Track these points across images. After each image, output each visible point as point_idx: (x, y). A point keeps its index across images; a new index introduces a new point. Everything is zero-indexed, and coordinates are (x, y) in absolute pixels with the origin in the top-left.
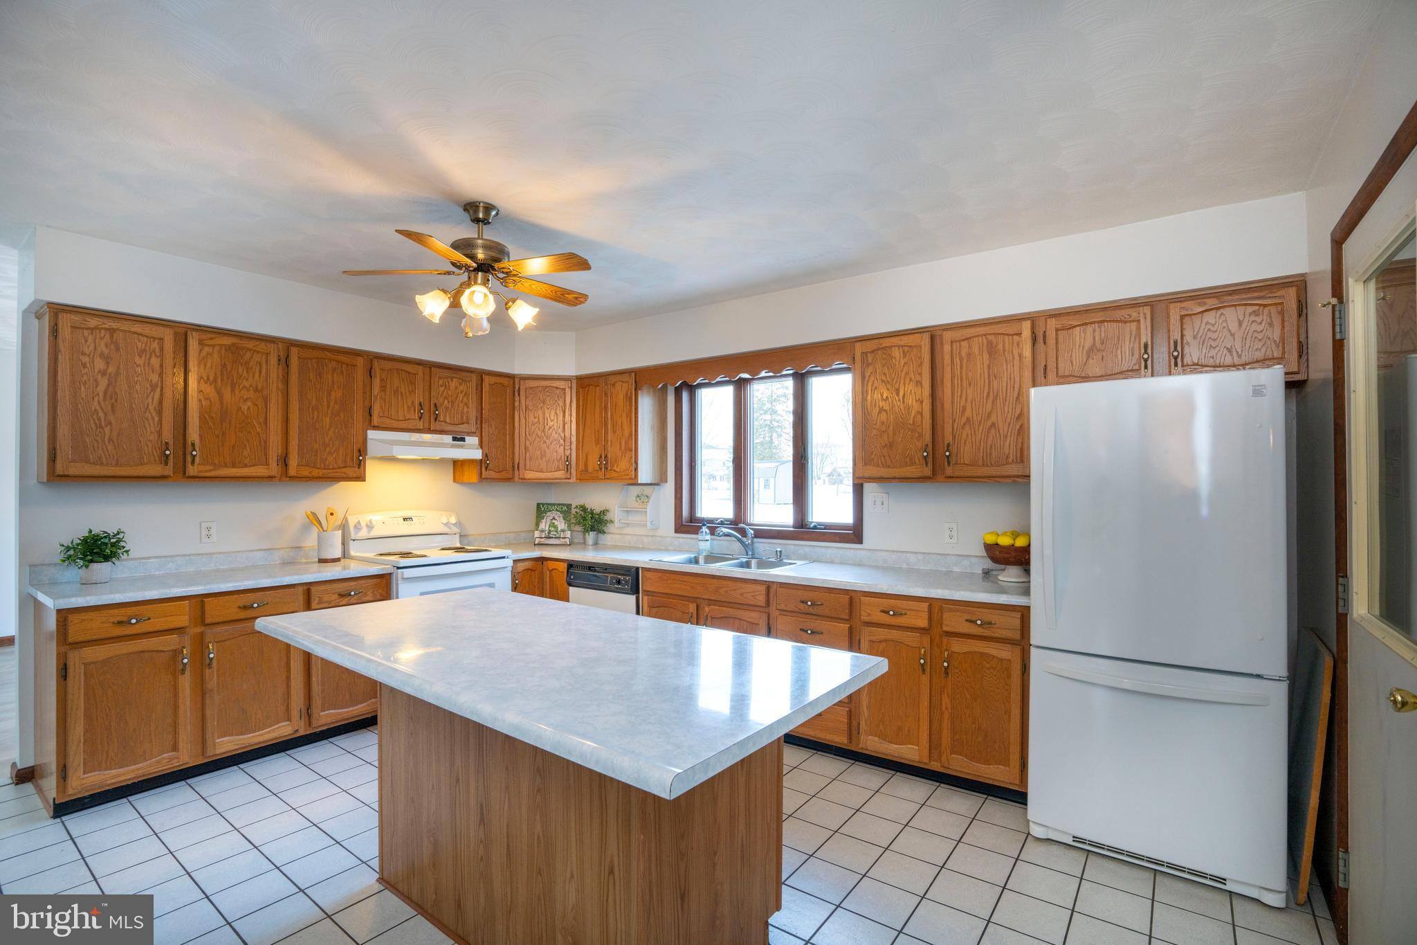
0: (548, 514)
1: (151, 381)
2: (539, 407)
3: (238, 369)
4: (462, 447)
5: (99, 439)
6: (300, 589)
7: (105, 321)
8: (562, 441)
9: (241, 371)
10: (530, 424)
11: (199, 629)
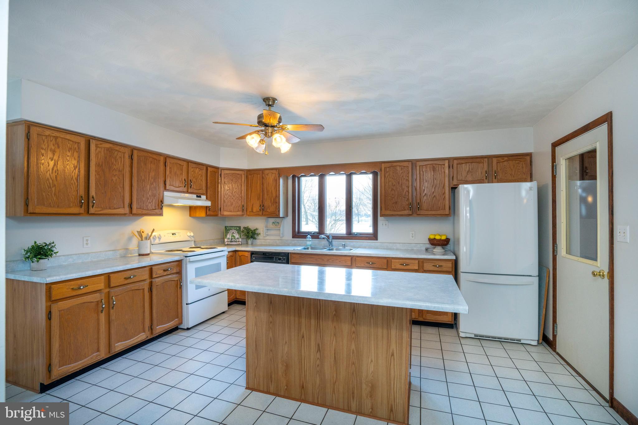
0: (231, 231)
1: (74, 164)
2: (230, 182)
3: (112, 160)
4: (199, 200)
5: (50, 194)
6: (147, 269)
7: (53, 132)
8: (240, 198)
9: (113, 161)
10: (226, 191)
11: (107, 290)
